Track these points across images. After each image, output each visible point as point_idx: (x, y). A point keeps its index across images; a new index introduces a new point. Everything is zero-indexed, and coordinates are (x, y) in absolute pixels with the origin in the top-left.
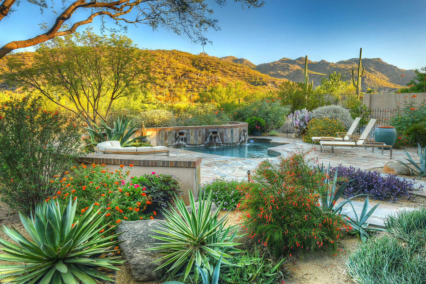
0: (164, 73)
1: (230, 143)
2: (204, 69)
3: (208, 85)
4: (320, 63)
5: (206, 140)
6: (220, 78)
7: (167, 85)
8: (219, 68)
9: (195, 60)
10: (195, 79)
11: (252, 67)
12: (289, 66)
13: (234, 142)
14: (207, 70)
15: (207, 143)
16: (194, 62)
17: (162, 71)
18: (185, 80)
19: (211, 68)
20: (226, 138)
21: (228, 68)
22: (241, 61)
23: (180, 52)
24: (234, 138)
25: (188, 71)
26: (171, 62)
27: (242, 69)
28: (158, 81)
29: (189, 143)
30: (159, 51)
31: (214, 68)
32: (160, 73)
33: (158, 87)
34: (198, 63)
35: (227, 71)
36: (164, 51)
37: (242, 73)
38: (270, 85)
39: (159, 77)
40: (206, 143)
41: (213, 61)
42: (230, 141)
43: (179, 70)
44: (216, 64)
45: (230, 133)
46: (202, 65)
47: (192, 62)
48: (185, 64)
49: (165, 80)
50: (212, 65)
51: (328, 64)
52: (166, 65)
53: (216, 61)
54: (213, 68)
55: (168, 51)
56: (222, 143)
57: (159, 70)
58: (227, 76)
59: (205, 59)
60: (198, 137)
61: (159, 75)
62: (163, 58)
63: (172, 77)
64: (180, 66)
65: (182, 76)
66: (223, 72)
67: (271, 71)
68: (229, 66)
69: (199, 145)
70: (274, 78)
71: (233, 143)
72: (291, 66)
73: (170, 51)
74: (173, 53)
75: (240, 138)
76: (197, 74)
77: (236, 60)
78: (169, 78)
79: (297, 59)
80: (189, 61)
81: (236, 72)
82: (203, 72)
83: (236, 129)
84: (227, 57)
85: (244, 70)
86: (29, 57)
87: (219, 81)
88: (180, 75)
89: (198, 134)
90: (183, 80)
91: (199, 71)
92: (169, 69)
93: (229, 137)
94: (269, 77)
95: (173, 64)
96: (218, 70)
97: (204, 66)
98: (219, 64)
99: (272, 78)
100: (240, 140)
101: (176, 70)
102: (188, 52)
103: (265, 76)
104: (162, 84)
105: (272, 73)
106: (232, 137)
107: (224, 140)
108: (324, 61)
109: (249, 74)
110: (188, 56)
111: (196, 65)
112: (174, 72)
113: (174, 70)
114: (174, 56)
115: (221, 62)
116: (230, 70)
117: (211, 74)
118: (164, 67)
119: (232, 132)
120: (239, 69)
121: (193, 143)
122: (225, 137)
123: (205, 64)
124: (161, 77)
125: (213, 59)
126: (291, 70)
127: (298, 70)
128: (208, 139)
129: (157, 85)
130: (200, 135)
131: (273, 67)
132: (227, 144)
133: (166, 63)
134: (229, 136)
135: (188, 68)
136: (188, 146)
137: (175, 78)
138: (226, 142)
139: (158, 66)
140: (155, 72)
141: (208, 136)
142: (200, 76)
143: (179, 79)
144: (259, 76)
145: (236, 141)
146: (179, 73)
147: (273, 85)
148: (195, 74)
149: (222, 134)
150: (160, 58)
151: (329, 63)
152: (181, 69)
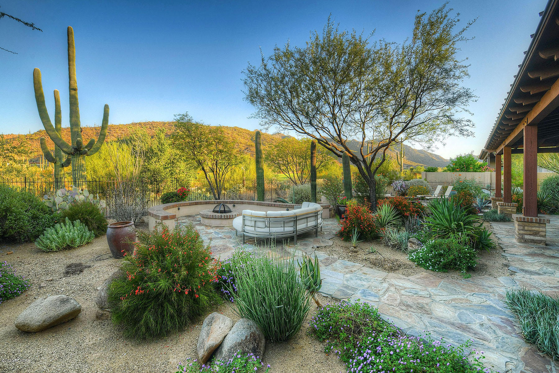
18: (248, 154)
19: (267, 143)
22: (289, 137)
23: (241, 129)
25: (249, 146)
26: (235, 137)
31: (269, 143)
36: (228, 128)
41: (267, 137)
43: (242, 144)
44: (270, 140)
47: (250, 138)
48: (246, 139)
50: (267, 141)
53: (270, 137)
55: (230, 128)
62: (227, 134)
63: (238, 150)
64: (243, 141)
65: (245, 150)
73: (232, 128)
74: (235, 129)
77: (285, 137)
80: (248, 137)
84: (276, 134)
88: (243, 149)
95: (237, 139)
98: (272, 139)
102: (247, 129)
108: (354, 140)
110: (247, 132)
112: (238, 146)
114: (236, 132)
115: (274, 138)
125: (267, 135)
135: (249, 143)
137: (240, 151)
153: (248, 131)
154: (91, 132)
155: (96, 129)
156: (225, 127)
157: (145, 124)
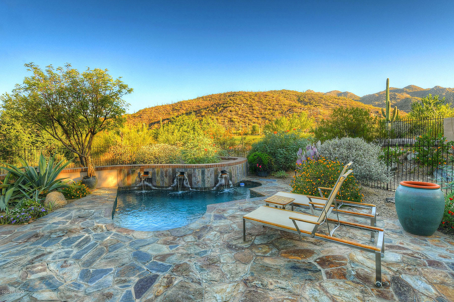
0: (273, 110)
1: (200, 188)
2: (308, 104)
3: (310, 118)
4: (433, 89)
5: (173, 182)
6: (321, 111)
7: (274, 119)
8: (322, 102)
9: (300, 97)
10: (299, 113)
11: (356, 99)
12: (395, 95)
13: (206, 186)
14: (310, 104)
15: (175, 186)
16: (299, 98)
17: (271, 108)
18: (290, 114)
19: (314, 103)
20: (195, 181)
21: (331, 101)
22: (345, 94)
23: (288, 91)
24: (206, 181)
25: (293, 107)
26: (279, 100)
27: (344, 101)
28: (267, 116)
29: (155, 184)
30: (271, 92)
32: (269, 109)
33: (267, 121)
34: (304, 99)
35: (329, 104)
36: (275, 91)
37: (344, 105)
38: (373, 115)
39: (269, 113)
40: (173, 185)
41: (317, 96)
42: (200, 185)
43: (285, 106)
44: (319, 98)
45: (200, 174)
46: (306, 100)
47: (298, 98)
48: (291, 101)
49: (273, 115)
50: (315, 100)
51: (443, 90)
52: (275, 102)
53: (320, 96)
54: (316, 102)
55: (278, 91)
56: (190, 187)
57: (269, 107)
58: (329, 108)
59: (310, 95)
60: (165, 177)
61: (269, 112)
62: (273, 97)
63: (279, 112)
64: (287, 102)
65: (287, 111)
66: (326, 105)
67: (376, 101)
68: (331, 100)
69: (166, 187)
70: (378, 108)
71: (205, 188)
72: (399, 95)
73: (280, 91)
74: (282, 92)
75: (216, 181)
76: (301, 109)
77: (340, 94)
78: (277, 113)
79: (406, 88)
80: (295, 98)
81: (338, 104)
82: (306, 106)
83: (209, 169)
84: (331, 91)
85: (347, 102)
86: (185, 104)
87: (320, 114)
88: (286, 110)
89: (165, 174)
90: (288, 115)
91: (303, 106)
92: (277, 106)
93: (199, 180)
94: (373, 107)
95: (281, 101)
96: (320, 104)
97: (308, 101)
98: (322, 98)
99: (376, 108)
100: (216, 184)
101: (283, 106)
102: (295, 90)
103: (368, 106)
104: (270, 119)
105: (377, 103)
106: (203, 180)
107: (193, 184)
108: (439, 87)
109: (351, 105)
110: (294, 94)
111: (301, 101)
112: (281, 108)
113: (282, 106)
114: (283, 95)
115: (324, 97)
116: (332, 103)
117: (313, 108)
118: (273, 105)
119: (203, 173)
120: (341, 101)
121: (159, 185)
122: (194, 179)
123: (309, 99)
124: (270, 113)
125: (317, 94)
126: (398, 99)
127: (407, 99)
128: (175, 180)
129: (266, 119)
130: (166, 176)
131: (378, 97)
132: (196, 188)
133: (275, 101)
134: (199, 178)
135: (293, 104)
136: (154, 188)
137: (282, 113)
138: (196, 186)
139: (268, 103)
140: (266, 109)
141: (175, 178)
142: (303, 110)
143: (285, 113)
144: (362, 106)
145: (209, 185)
146: (285, 109)
147: (376, 115)
148: (299, 108)
149: (190, 176)
150: (271, 98)
151: (445, 89)
152: (287, 105)
153: (296, 92)
154: (169, 108)
155: (172, 106)
156: (273, 91)
157: (206, 97)
